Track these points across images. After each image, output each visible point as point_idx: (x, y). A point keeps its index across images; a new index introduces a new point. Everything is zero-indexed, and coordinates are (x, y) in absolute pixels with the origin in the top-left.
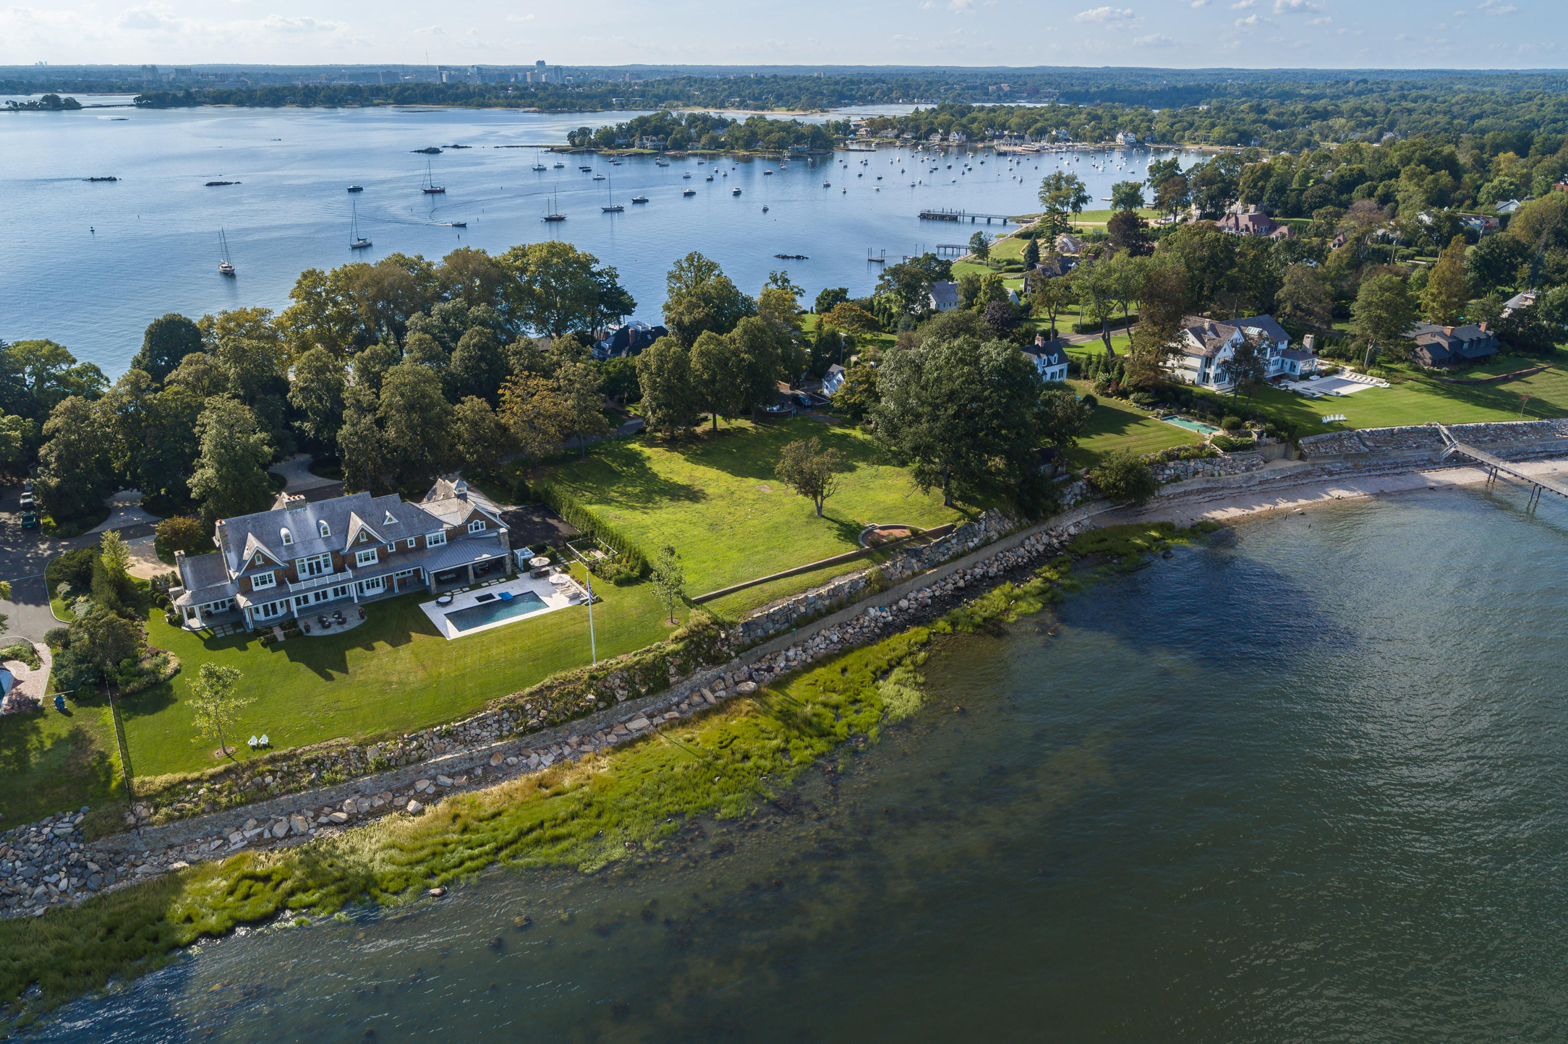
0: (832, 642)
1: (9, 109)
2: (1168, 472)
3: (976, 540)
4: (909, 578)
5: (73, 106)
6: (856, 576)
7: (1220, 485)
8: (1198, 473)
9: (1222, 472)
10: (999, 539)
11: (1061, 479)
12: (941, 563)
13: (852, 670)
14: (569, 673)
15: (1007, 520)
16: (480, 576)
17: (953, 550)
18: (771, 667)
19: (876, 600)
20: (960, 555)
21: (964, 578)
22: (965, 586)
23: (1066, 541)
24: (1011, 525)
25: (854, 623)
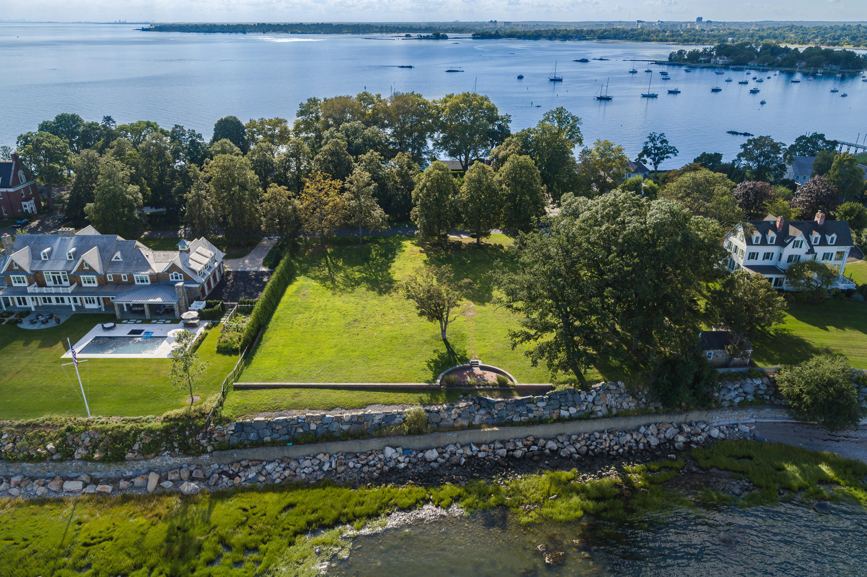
0: (321, 469)
1: (419, 39)
3: (573, 410)
4: (463, 428)
5: (446, 37)
6: (394, 410)
10: (604, 417)
11: (733, 370)
12: (511, 424)
13: (296, 509)
14: (59, 418)
15: (631, 398)
16: (159, 314)
17: (536, 413)
18: (237, 474)
19: (404, 441)
20: (540, 421)
21: (528, 447)
22: (524, 457)
23: (697, 443)
24: (632, 405)
25: (363, 457)
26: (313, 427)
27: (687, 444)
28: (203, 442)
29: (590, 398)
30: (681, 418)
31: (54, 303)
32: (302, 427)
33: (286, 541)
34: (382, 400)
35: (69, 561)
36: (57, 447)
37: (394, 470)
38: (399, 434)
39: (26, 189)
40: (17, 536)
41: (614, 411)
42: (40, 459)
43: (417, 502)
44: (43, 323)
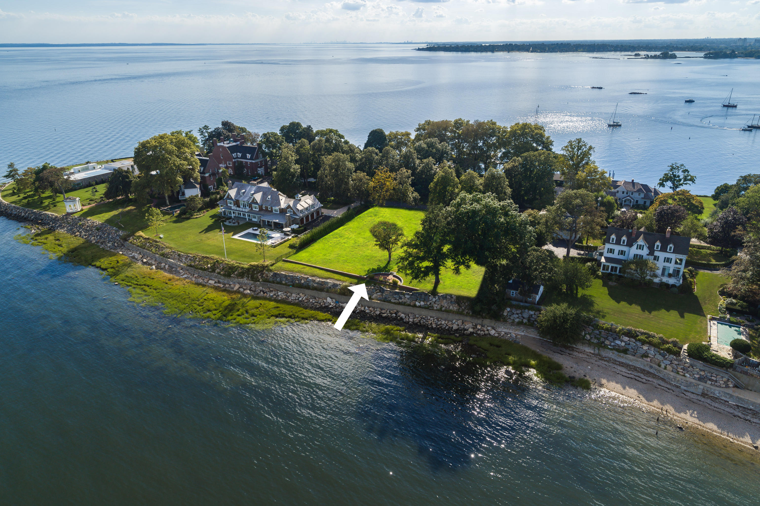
0: (298, 299)
1: (645, 58)
2: (618, 342)
3: (422, 303)
5: (674, 57)
7: (661, 376)
8: (647, 356)
9: (669, 367)
10: (437, 310)
11: (522, 304)
12: (390, 302)
13: (278, 309)
14: (216, 257)
15: (456, 305)
16: (277, 228)
17: (403, 300)
18: (266, 292)
19: (336, 296)
20: (403, 304)
21: (391, 314)
22: (386, 317)
23: (479, 335)
24: (455, 308)
25: (317, 299)
26: (303, 281)
27: (472, 333)
28: (260, 277)
29: (434, 300)
30: (480, 321)
31: (242, 216)
32: (298, 281)
33: (267, 317)
34: (336, 278)
35: (198, 303)
36: (211, 266)
37: (327, 307)
38: (335, 292)
39: (261, 162)
40: (187, 291)
41: (443, 309)
42: (205, 270)
43: (326, 319)
44: (234, 223)
